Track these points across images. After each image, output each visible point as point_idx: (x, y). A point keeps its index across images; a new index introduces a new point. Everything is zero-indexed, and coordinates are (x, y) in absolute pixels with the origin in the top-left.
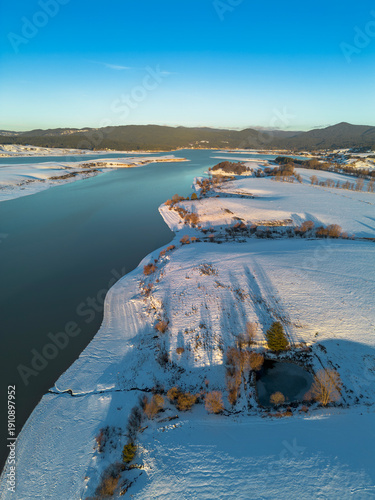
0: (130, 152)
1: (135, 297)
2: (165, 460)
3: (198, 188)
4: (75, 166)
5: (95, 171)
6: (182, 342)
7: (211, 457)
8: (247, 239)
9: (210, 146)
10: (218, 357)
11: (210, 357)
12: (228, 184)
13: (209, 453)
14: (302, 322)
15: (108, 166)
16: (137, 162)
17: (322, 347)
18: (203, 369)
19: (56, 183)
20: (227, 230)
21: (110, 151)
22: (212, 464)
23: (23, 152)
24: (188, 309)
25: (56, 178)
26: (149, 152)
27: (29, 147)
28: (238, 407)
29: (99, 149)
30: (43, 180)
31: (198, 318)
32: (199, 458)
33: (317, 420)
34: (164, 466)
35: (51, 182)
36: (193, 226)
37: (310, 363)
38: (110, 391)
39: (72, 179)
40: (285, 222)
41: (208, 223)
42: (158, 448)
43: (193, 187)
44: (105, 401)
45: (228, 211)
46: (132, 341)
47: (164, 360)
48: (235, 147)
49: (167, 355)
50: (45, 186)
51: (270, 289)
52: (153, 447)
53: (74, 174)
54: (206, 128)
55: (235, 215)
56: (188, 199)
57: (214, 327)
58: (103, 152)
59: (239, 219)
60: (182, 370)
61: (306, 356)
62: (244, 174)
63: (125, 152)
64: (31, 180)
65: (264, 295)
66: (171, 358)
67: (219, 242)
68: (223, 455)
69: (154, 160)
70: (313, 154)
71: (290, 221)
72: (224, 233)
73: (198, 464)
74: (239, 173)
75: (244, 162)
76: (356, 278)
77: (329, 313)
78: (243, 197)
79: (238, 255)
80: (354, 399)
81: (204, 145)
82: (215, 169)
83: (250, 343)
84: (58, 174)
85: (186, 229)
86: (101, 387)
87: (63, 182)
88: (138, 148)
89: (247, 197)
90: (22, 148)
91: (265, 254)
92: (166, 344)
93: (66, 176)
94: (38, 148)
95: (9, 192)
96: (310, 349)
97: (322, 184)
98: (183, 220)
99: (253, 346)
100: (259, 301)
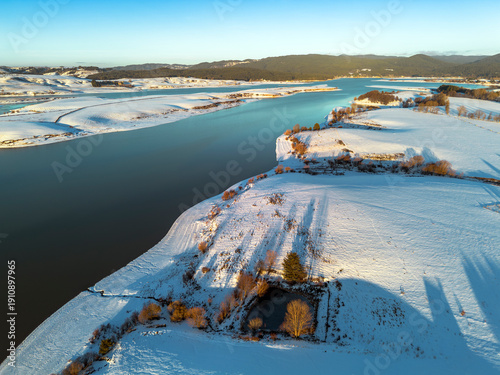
0: (283, 83)
1: (202, 219)
2: (129, 358)
3: (331, 118)
4: (223, 97)
5: (238, 101)
6: (213, 262)
7: (166, 363)
8: (347, 172)
9: (371, 74)
10: (234, 281)
11: (228, 279)
12: (363, 115)
13: (167, 359)
14: (333, 257)
15: (254, 96)
16: (283, 92)
17: (338, 284)
18: (217, 289)
19: (197, 112)
20: (329, 162)
21: (265, 82)
22: (163, 369)
23: (185, 84)
24: (235, 234)
25: (199, 108)
26: (303, 82)
27: (191, 79)
28: (221, 327)
29: (255, 80)
30: (187, 110)
31: (238, 243)
32: (156, 362)
33: (278, 349)
34: (125, 363)
35: (194, 111)
36: (299, 157)
37: (319, 297)
38: (132, 296)
39: (213, 109)
40: (396, 156)
41: (315, 154)
42: (131, 348)
43: (327, 118)
44: (122, 303)
45: (341, 142)
46: (175, 257)
47: (189, 276)
48: (400, 75)
49: (194, 272)
50: (187, 115)
51: (322, 222)
52: (127, 346)
53: (216, 105)
54: (371, 55)
55: (346, 147)
56: (310, 130)
57: (248, 253)
58: (258, 83)
59: (348, 151)
60: (198, 288)
61: (319, 291)
62: (390, 104)
63: (279, 83)
64: (176, 109)
65: (312, 228)
66: (195, 276)
67: (314, 174)
68: (177, 363)
69: (302, 89)
70: (491, 82)
71: (402, 155)
72: (327, 164)
73: (152, 367)
74: (386, 103)
75: (399, 91)
76: (424, 219)
77: (366, 252)
78: (370, 128)
79: (315, 187)
80: (336, 337)
81: (366, 73)
82: (361, 98)
83: (270, 271)
84: (201, 104)
85: (290, 159)
86: (127, 292)
87: (205, 111)
88: (293, 78)
89: (375, 129)
90: (185, 79)
91: (343, 187)
92: (199, 263)
93: (209, 106)
94: (198, 80)
95: (153, 119)
96: (326, 285)
97: (471, 116)
98: (293, 150)
99: (272, 274)
100: (303, 233)
